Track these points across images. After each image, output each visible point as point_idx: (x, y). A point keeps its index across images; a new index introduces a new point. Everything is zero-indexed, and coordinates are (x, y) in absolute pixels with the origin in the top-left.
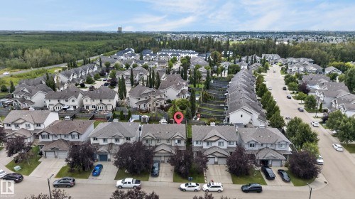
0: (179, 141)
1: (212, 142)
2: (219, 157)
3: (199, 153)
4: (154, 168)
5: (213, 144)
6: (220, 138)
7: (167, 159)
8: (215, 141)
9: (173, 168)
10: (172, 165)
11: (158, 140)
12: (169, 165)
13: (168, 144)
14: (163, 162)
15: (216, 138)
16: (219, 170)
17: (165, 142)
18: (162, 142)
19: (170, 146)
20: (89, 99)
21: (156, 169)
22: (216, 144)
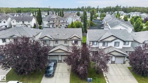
0: (76, 42)
1: (108, 42)
2: (117, 57)
3: (96, 53)
4: (49, 67)
5: (109, 45)
6: (117, 38)
7: (63, 58)
8: (112, 41)
9: (70, 67)
10: (69, 64)
11: (56, 41)
12: (65, 64)
13: (66, 45)
14: (60, 61)
15: (113, 38)
16: (118, 69)
17: (63, 42)
18: (60, 42)
19: (68, 47)
20: (15, 21)
21: (52, 69)
22: (112, 44)
